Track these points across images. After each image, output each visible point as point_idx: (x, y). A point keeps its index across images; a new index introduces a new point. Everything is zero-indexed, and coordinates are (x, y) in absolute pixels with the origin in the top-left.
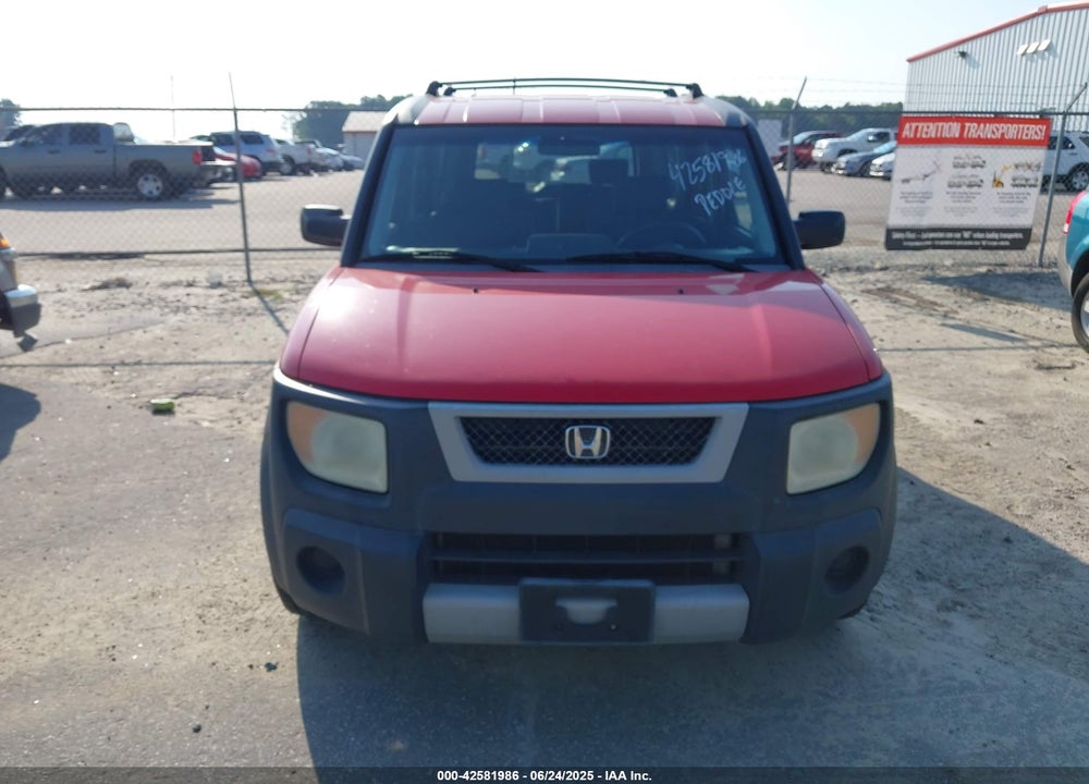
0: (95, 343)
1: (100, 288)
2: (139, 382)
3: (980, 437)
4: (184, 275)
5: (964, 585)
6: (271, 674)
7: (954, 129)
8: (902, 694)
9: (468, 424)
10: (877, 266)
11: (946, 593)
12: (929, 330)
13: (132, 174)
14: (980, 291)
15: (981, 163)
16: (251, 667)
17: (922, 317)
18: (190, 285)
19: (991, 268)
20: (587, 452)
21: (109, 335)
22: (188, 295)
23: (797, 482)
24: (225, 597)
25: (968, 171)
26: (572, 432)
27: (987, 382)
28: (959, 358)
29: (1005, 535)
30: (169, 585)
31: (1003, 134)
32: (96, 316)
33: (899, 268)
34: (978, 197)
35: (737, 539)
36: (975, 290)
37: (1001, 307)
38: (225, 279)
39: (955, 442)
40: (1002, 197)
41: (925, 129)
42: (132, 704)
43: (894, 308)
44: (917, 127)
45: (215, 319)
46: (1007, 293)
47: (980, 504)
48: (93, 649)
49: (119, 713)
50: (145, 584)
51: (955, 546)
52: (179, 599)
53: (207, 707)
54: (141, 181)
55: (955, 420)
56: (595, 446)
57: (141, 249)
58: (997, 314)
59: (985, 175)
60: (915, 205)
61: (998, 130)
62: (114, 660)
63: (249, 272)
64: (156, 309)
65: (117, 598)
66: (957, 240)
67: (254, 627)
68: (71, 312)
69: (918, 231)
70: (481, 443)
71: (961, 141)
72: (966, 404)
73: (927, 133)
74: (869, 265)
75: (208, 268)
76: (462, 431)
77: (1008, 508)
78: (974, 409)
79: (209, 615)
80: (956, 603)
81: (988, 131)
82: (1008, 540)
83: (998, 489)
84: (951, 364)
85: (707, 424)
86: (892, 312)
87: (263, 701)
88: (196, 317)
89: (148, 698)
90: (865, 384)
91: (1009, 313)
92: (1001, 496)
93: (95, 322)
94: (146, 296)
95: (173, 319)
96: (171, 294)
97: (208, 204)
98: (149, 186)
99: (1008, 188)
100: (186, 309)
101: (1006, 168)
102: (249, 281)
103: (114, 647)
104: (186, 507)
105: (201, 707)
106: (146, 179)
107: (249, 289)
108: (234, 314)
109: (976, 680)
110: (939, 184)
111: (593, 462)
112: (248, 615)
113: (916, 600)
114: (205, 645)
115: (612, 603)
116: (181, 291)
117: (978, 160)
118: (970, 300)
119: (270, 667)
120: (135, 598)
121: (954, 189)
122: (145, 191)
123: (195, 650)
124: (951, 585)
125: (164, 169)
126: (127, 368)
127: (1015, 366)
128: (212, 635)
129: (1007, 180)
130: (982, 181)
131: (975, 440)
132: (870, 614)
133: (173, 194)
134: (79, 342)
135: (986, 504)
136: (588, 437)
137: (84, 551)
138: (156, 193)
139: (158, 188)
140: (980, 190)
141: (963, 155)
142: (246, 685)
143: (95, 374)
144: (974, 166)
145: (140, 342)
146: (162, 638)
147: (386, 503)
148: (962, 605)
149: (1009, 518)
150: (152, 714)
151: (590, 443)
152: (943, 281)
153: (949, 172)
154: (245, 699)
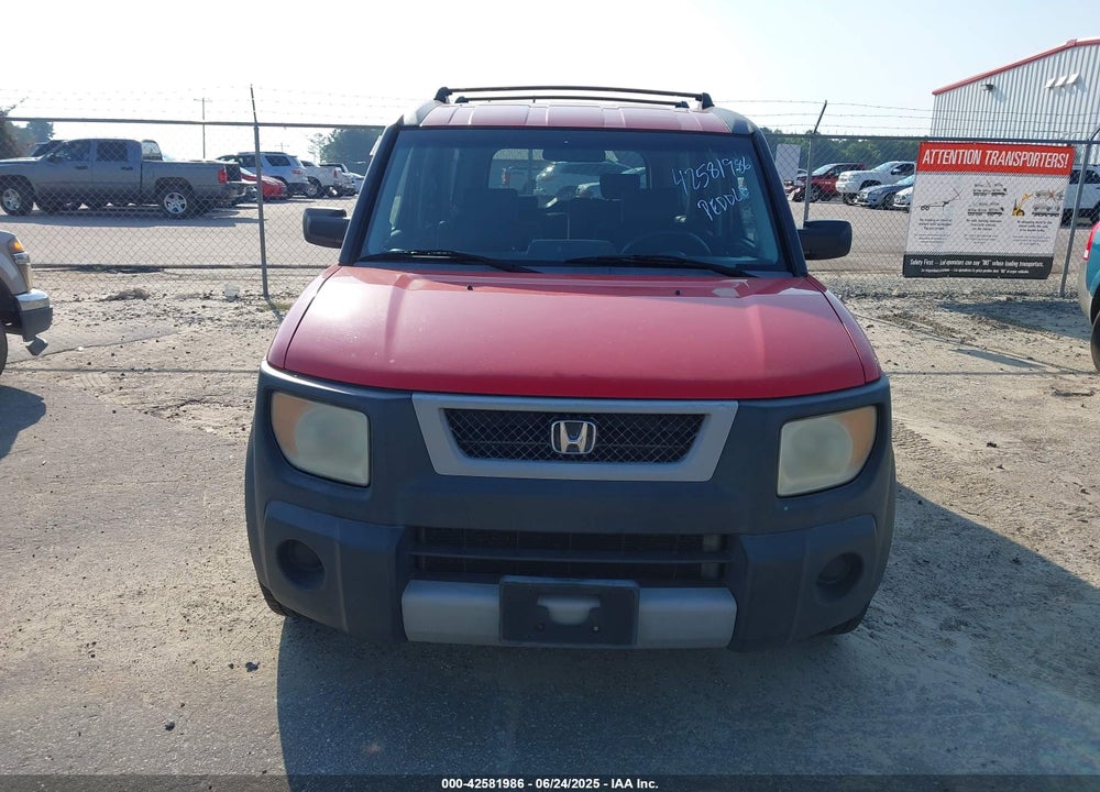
0: (107, 351)
1: (117, 299)
2: (147, 388)
3: (992, 460)
4: (202, 288)
5: (969, 605)
6: (251, 674)
7: (975, 156)
8: (899, 711)
9: (451, 415)
10: (895, 293)
11: (951, 612)
12: (944, 356)
13: (158, 192)
14: (998, 319)
15: (1002, 191)
16: (232, 666)
17: (938, 343)
18: (207, 298)
19: (1011, 297)
20: (573, 447)
21: (122, 344)
22: (204, 307)
23: (787, 484)
24: (213, 597)
25: (989, 199)
26: (558, 426)
27: (1002, 407)
28: (974, 382)
29: (1014, 555)
30: (157, 584)
31: (1025, 162)
32: (111, 325)
33: (916, 295)
34: (998, 225)
35: (726, 541)
36: (993, 318)
37: (1020, 335)
38: (242, 293)
39: (966, 464)
40: (1023, 225)
41: (945, 156)
42: (106, 700)
43: (910, 334)
44: (937, 154)
45: (229, 330)
46: (1027, 322)
47: (988, 525)
48: (73, 644)
49: (92, 709)
50: (132, 584)
51: (961, 565)
52: (165, 599)
53: (183, 705)
54: (167, 199)
55: (967, 442)
56: (581, 442)
57: (161, 263)
58: (1016, 342)
59: (1006, 203)
60: (934, 232)
61: (1020, 158)
62: (93, 656)
63: (265, 287)
64: (171, 319)
65: (102, 596)
66: (976, 268)
67: (238, 628)
68: (86, 321)
69: (936, 258)
70: (465, 436)
71: (982, 168)
72: (980, 428)
73: (947, 160)
74: (887, 292)
75: (226, 282)
76: (445, 422)
77: (1019, 530)
78: (987, 432)
79: (195, 614)
80: (961, 623)
81: (1010, 158)
82: (1016, 561)
83: (1009, 511)
84: (966, 389)
85: (697, 421)
86: (908, 338)
87: (240, 701)
88: (210, 328)
89: (124, 695)
90: (861, 386)
91: (1028, 341)
92: (1012, 518)
93: (110, 330)
94: (162, 307)
95: (186, 330)
96: (186, 306)
97: (232, 222)
98: (175, 204)
99: (1029, 216)
100: (201, 320)
101: (1027, 196)
102: (266, 294)
103: (94, 643)
104: (181, 509)
105: (176, 704)
106: (172, 197)
107: (266, 303)
108: (247, 326)
109: (976, 698)
110: (959, 211)
111: (579, 458)
112: (234, 615)
113: (918, 618)
114: (187, 644)
115: (595, 604)
116: (198, 303)
117: (999, 188)
118: (988, 328)
119: (251, 667)
120: (120, 596)
121: (975, 217)
122: (170, 209)
123: (176, 648)
124: (956, 604)
125: (190, 188)
126: (136, 374)
127: (1032, 393)
128: (194, 634)
129: (1028, 207)
130: (1002, 209)
131: (987, 462)
132: (869, 631)
133: (197, 212)
134: (90, 350)
135: (996, 526)
136: (573, 432)
137: (74, 550)
138: (181, 210)
139: (183, 206)
140: (1000, 218)
141: (984, 182)
142: (224, 684)
143: (105, 379)
144: (994, 194)
145: (151, 351)
146: (145, 636)
147: (367, 496)
148: (966, 625)
149: (1019, 540)
150: (125, 711)
151: (576, 439)
152: (961, 308)
153: (970, 200)
154: (222, 699)
